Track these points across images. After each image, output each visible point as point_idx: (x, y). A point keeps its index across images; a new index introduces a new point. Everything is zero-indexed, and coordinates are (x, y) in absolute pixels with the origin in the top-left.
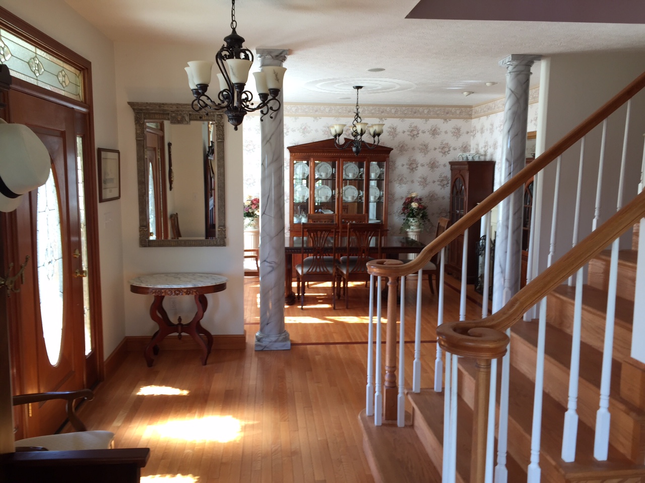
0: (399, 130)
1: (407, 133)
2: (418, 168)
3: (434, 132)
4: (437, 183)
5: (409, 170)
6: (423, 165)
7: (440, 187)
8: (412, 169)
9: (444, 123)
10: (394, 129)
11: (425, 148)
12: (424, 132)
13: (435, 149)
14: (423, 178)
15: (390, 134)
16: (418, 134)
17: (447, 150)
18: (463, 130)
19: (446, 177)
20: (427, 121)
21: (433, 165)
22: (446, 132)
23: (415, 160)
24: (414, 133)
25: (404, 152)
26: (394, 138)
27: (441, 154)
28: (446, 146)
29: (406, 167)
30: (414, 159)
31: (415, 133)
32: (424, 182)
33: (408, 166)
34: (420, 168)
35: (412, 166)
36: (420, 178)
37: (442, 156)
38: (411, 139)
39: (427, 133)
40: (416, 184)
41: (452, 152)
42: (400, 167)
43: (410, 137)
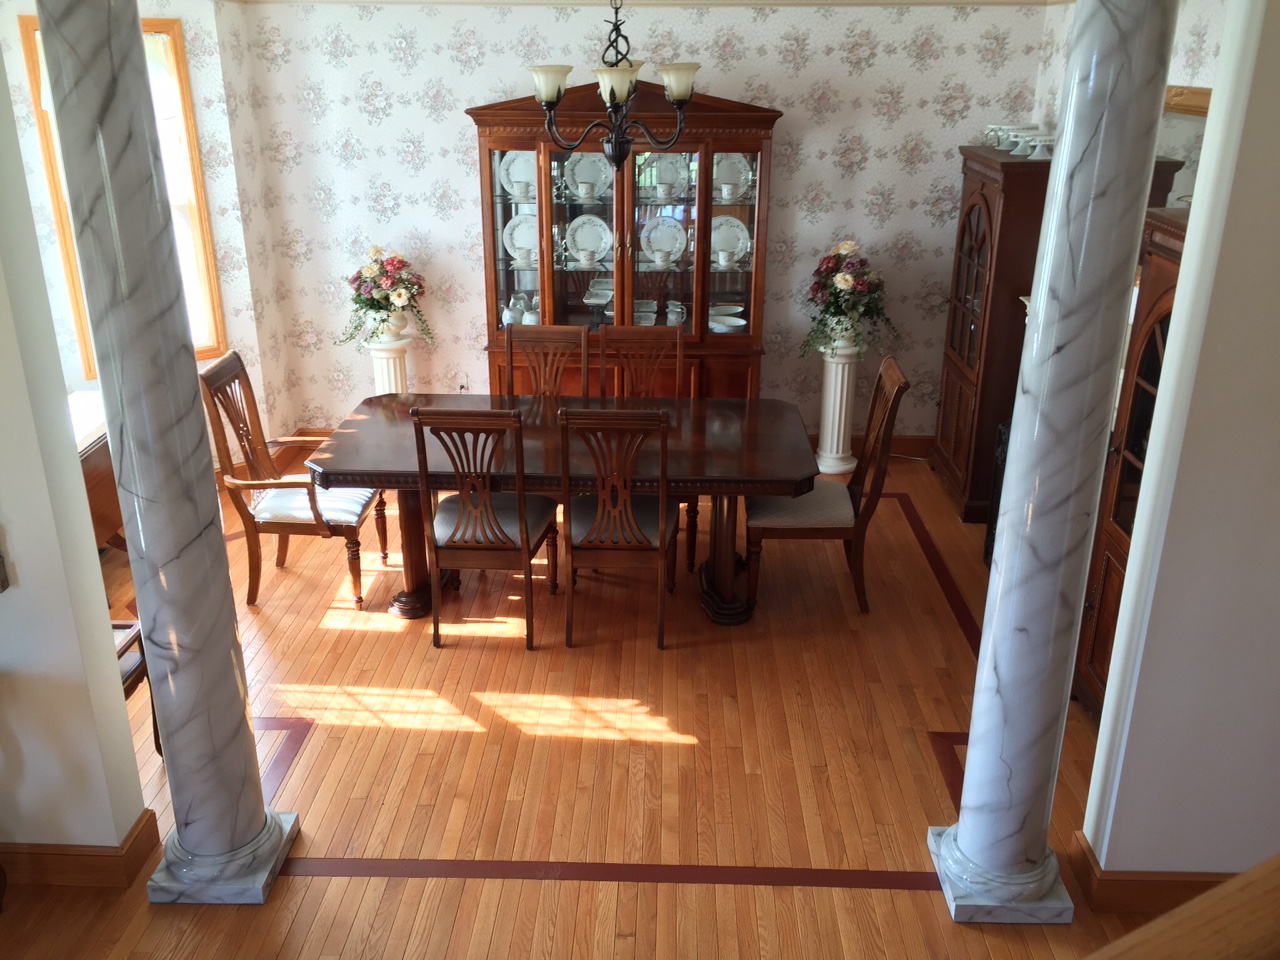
0: (816, 43)
1: (838, 54)
2: (867, 164)
3: (924, 49)
4: (922, 208)
5: (840, 170)
6: (881, 155)
7: (930, 219)
8: (850, 166)
9: (955, 18)
10: (800, 41)
11: (891, 103)
12: (890, 50)
13: (923, 104)
14: (882, 194)
15: (785, 59)
16: (873, 55)
17: (958, 105)
18: (1015, 43)
19: (950, 190)
20: (902, 14)
21: (913, 155)
22: (960, 50)
23: (858, 139)
24: (859, 52)
25: (828, 115)
26: (798, 69)
27: (941, 119)
28: (958, 94)
29: (830, 159)
30: (857, 134)
31: (864, 52)
32: (884, 203)
33: (837, 158)
34: (873, 163)
35: (850, 158)
36: (874, 192)
37: (944, 125)
38: (851, 73)
39: (901, 54)
40: (860, 210)
41: (975, 110)
42: (813, 161)
43: (847, 67)
